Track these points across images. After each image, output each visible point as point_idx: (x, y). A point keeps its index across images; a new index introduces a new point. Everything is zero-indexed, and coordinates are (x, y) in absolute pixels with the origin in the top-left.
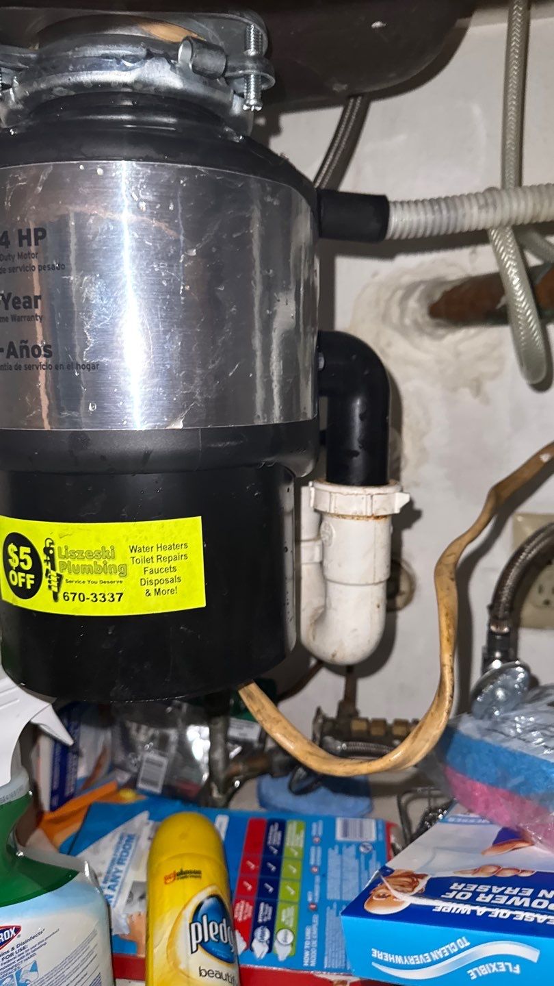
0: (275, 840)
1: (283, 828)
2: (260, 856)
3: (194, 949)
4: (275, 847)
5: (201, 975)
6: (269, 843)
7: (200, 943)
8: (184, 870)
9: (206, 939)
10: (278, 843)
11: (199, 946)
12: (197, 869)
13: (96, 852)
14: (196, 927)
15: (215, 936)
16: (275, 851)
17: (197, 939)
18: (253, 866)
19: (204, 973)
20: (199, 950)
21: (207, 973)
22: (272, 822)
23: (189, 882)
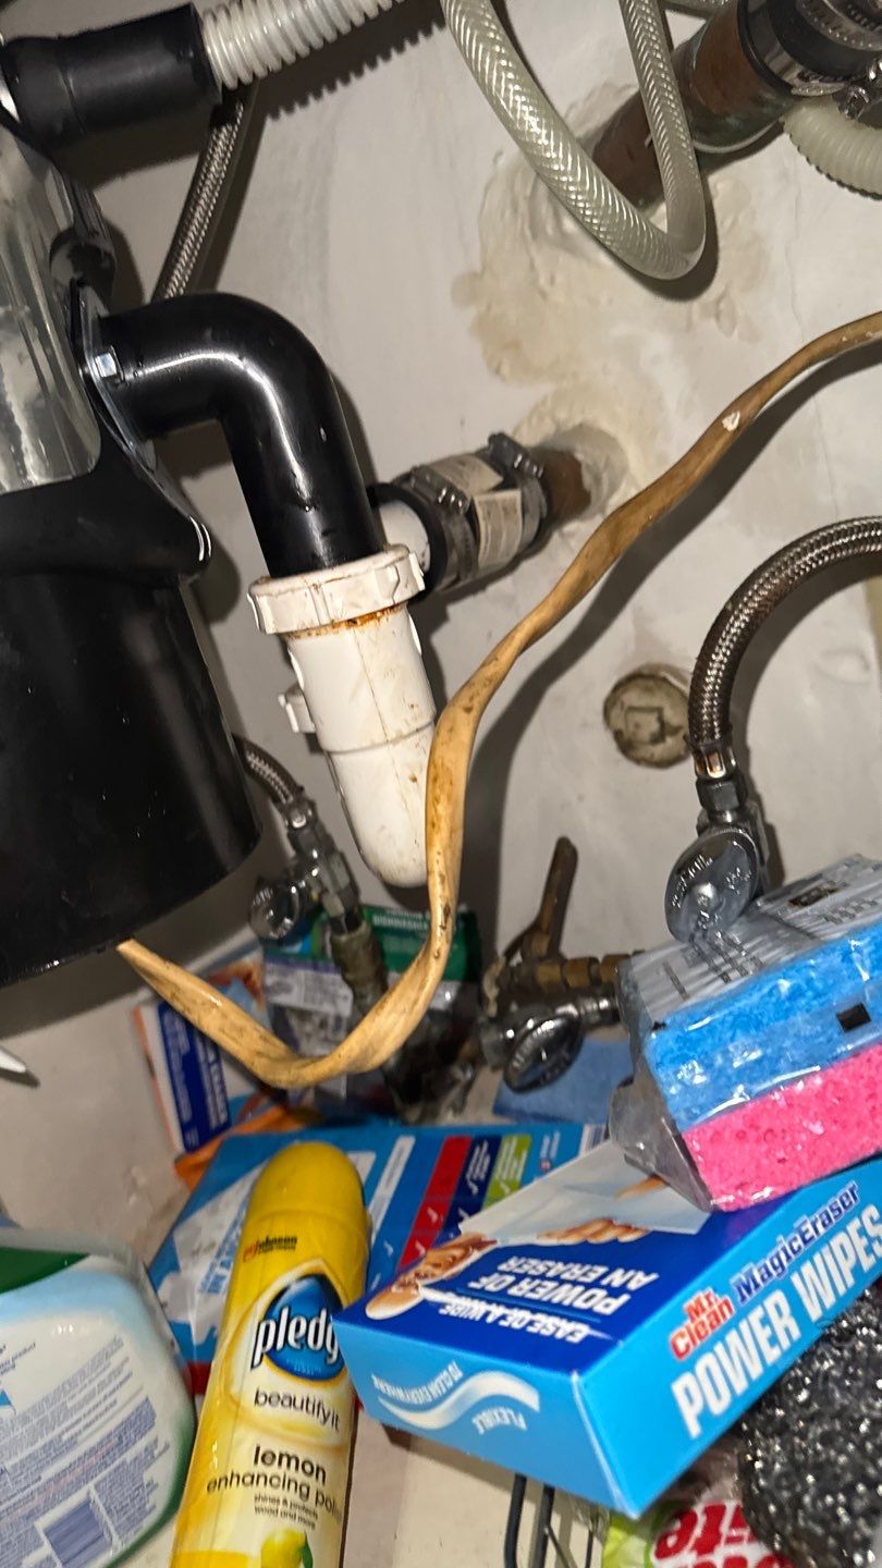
0: (478, 1170)
1: (494, 1152)
2: (451, 1198)
3: (256, 1361)
4: (477, 1182)
5: (257, 1401)
6: (468, 1176)
7: (268, 1353)
8: (271, 1238)
9: (280, 1344)
10: (482, 1176)
11: (265, 1357)
12: (291, 1234)
13: (215, 1211)
14: (267, 1328)
15: (296, 1340)
16: (475, 1189)
17: (265, 1344)
18: (434, 1216)
19: (262, 1399)
20: (264, 1362)
21: (268, 1399)
22: (479, 1141)
23: (277, 1256)
